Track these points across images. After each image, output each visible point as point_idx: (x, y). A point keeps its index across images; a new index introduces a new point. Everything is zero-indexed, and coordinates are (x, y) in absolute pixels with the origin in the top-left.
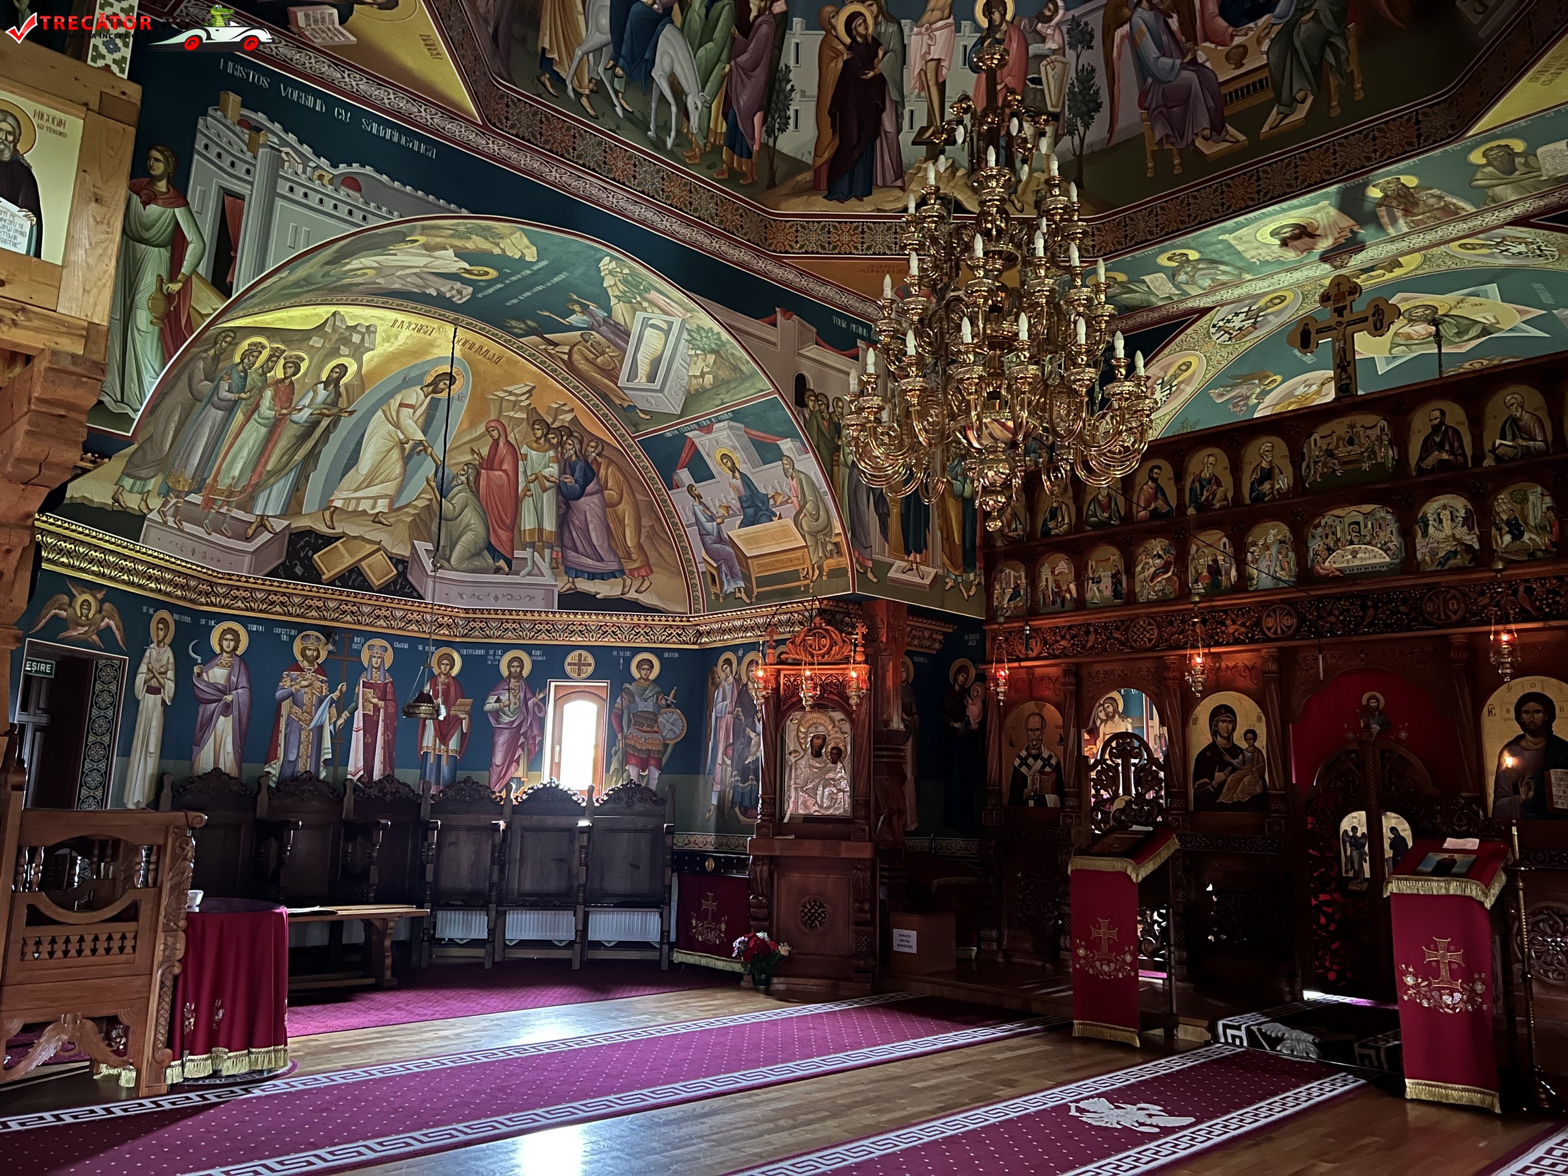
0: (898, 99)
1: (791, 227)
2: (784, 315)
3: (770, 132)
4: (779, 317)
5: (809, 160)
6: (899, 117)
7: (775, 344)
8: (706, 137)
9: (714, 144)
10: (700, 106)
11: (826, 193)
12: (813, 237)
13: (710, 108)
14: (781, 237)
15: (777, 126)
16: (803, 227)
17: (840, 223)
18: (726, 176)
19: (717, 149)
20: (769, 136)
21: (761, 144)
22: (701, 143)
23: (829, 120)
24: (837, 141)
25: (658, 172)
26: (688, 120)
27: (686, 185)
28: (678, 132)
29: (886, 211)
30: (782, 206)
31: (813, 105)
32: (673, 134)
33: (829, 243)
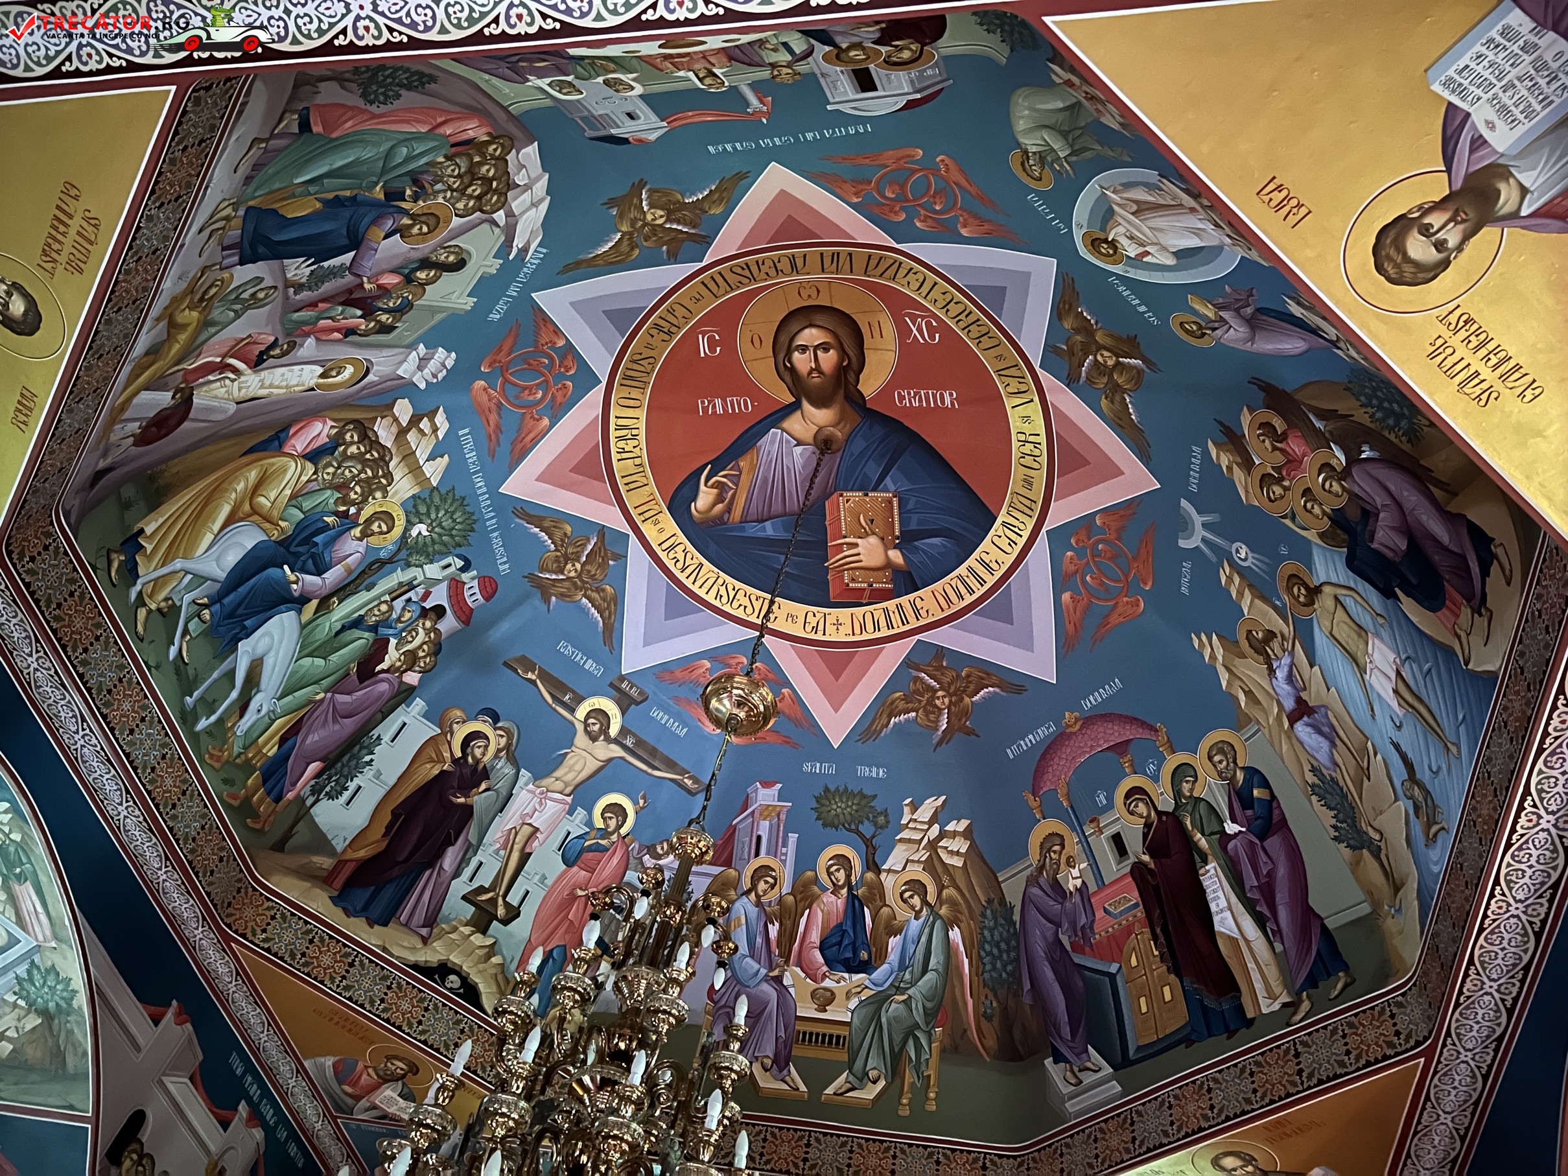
0: (474, 842)
1: (268, 909)
2: (178, 1014)
3: (316, 791)
4: (170, 1015)
5: (339, 846)
6: (463, 862)
7: (138, 1049)
8: (246, 748)
9: (248, 761)
10: (263, 712)
11: (336, 894)
12: (288, 936)
13: (273, 721)
14: (249, 912)
15: (328, 789)
16: (283, 917)
17: (331, 937)
18: (235, 803)
19: (248, 768)
20: (313, 792)
21: (298, 795)
22: (236, 750)
23: (390, 818)
24: (384, 845)
25: (163, 746)
26: (241, 716)
27: (184, 781)
28: (221, 721)
29: (392, 955)
30: (276, 878)
31: (381, 793)
32: (213, 718)
33: (303, 955)
